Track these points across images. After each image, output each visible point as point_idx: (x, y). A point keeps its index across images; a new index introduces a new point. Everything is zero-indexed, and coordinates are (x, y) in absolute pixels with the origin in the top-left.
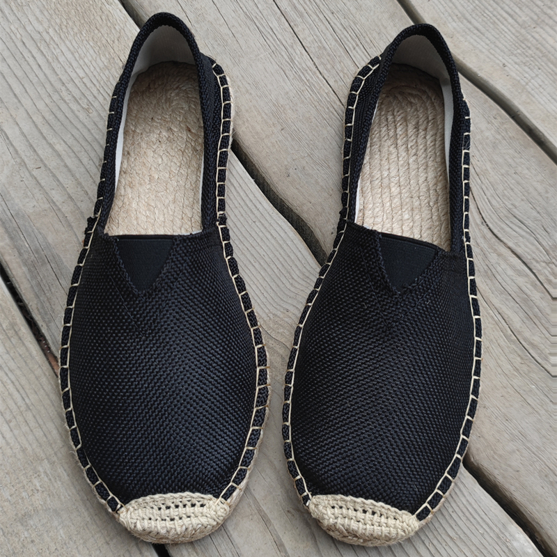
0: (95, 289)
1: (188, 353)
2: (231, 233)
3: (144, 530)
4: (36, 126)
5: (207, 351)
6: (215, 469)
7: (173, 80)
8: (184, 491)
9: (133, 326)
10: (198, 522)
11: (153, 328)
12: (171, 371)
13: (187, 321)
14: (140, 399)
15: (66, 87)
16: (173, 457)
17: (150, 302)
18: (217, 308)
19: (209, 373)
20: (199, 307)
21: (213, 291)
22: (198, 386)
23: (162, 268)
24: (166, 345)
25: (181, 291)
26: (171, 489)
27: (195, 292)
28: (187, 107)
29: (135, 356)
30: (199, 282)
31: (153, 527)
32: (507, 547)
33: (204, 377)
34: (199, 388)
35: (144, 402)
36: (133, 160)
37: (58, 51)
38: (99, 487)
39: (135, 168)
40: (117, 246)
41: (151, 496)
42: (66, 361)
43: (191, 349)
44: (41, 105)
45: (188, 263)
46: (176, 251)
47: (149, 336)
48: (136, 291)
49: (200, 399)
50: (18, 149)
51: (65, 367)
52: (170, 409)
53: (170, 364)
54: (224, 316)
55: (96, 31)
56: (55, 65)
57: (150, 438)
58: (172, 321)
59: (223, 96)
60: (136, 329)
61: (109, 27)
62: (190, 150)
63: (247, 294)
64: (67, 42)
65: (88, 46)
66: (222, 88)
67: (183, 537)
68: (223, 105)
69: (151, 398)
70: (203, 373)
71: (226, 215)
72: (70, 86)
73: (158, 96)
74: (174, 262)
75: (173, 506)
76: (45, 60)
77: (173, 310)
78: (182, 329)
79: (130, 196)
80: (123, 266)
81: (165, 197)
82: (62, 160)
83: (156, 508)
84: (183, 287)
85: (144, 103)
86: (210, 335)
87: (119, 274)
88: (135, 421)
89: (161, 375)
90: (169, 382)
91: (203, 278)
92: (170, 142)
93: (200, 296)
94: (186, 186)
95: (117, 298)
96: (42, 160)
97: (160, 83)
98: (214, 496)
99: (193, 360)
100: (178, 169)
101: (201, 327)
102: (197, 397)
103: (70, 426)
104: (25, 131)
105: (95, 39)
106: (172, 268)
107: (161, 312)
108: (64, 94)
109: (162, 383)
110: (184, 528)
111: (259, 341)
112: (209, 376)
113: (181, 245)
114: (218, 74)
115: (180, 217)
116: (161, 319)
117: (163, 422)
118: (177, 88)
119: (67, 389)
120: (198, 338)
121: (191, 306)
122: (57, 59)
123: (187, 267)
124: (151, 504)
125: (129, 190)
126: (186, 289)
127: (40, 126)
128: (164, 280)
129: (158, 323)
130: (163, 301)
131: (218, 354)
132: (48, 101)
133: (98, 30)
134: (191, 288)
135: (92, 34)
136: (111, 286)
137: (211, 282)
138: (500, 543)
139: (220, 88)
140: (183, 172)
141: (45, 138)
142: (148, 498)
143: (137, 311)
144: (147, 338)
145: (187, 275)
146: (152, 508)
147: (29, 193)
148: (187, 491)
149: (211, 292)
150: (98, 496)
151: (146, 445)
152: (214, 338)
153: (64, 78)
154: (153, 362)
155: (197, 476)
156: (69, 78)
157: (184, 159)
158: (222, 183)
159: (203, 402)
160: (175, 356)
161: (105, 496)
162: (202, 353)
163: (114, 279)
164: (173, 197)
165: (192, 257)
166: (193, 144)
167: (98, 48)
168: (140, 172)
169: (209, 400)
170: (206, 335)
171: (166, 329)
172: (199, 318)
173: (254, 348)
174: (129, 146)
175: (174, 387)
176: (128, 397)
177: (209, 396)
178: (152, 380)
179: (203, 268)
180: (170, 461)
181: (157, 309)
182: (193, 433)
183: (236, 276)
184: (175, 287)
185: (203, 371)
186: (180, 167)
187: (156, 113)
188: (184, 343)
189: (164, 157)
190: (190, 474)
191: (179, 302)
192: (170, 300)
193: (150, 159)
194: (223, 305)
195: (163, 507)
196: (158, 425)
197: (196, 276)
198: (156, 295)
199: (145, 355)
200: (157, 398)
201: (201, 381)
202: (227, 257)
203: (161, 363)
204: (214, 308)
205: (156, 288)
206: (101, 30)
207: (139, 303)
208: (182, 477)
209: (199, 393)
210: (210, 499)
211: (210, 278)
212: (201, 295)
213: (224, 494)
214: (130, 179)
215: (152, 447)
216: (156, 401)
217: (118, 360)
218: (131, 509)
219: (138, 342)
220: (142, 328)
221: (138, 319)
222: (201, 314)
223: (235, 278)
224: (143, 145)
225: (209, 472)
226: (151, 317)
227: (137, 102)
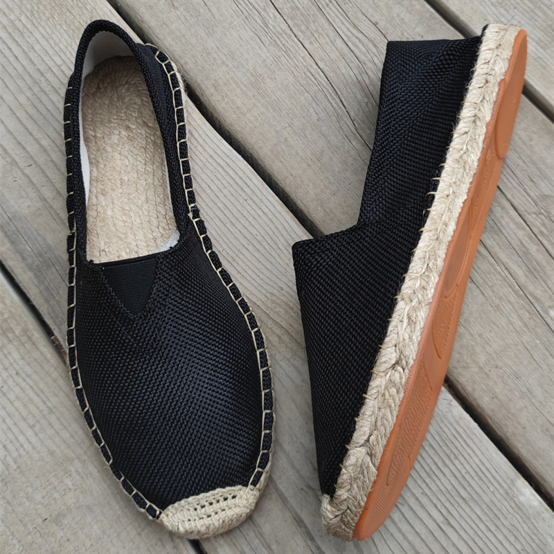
0: (91, 316)
1: (193, 362)
2: (206, 224)
3: (186, 531)
4: (21, 122)
5: (211, 355)
6: (240, 461)
7: (120, 76)
8: (215, 489)
9: (135, 348)
10: (232, 513)
11: (155, 346)
12: (181, 382)
13: (186, 332)
14: (157, 413)
15: (45, 77)
16: (199, 460)
17: (147, 324)
18: (211, 311)
19: (217, 375)
20: (194, 316)
21: (203, 296)
22: (210, 390)
23: (152, 288)
24: (171, 360)
25: (174, 306)
26: (202, 489)
27: (188, 302)
28: (140, 101)
29: (144, 375)
30: (189, 291)
31: (194, 527)
32: (515, 502)
33: (213, 380)
34: (210, 392)
35: (161, 415)
36: (103, 166)
37: (33, 39)
38: (136, 497)
39: (106, 174)
40: (104, 274)
41: (185, 500)
42: (78, 382)
43: (195, 357)
44: (22, 99)
45: (174, 277)
46: (161, 269)
47: (153, 355)
48: (131, 316)
49: (214, 402)
50: (7, 147)
51: (79, 387)
52: (187, 417)
53: (178, 376)
54: (219, 316)
55: (68, 14)
56: (31, 55)
57: (174, 447)
58: (171, 336)
59: (172, 83)
60: (139, 350)
61: (80, 8)
62: (151, 145)
63: (234, 285)
64: (41, 29)
65: (62, 31)
66: (169, 75)
67: (222, 528)
68: (173, 92)
69: (167, 411)
70: (211, 376)
71: (198, 207)
72: (48, 75)
73: (109, 95)
74: (162, 280)
75: (207, 504)
76: (21, 50)
77: (171, 325)
78: (183, 341)
79: (104, 204)
80: (114, 294)
81: (137, 198)
82: (49, 155)
83: (192, 509)
84: (175, 301)
85: (97, 105)
86: (211, 339)
87: (111, 302)
88: (157, 434)
89: (172, 389)
90: (181, 393)
91: (192, 287)
92: (131, 141)
93: (193, 305)
94: (155, 184)
95: (115, 324)
96: (32, 157)
97: (109, 81)
98: (243, 485)
99: (199, 367)
100: (144, 167)
101: (200, 334)
102: (211, 400)
103: (99, 444)
104: (10, 128)
105: (68, 22)
106: (161, 287)
107: (159, 330)
108: (44, 84)
109: (174, 395)
110: (221, 521)
111: (254, 325)
112: (218, 377)
113: (165, 262)
114: (163, 61)
115: (155, 216)
116: (161, 336)
117: (183, 430)
118: (126, 83)
119: (86, 409)
120: (199, 345)
121: (187, 317)
122: (33, 48)
123: (175, 281)
124: (187, 507)
125: (101, 198)
126: (178, 303)
127: (25, 121)
128: (156, 300)
129: (159, 341)
130: (159, 319)
131: (221, 354)
132: (29, 94)
133: (70, 12)
134: (183, 300)
135: (65, 17)
136: (106, 313)
137: (200, 288)
138: (508, 499)
139: (167, 75)
140: (149, 170)
141: (31, 134)
142: (183, 502)
143: (137, 334)
144: (151, 356)
145: (176, 288)
146: (189, 510)
147: (23, 193)
148: (217, 487)
149: (203, 298)
150: (137, 506)
151: (172, 454)
152: (215, 340)
153: (42, 68)
154: (162, 378)
155: (224, 472)
156: (47, 68)
157: (148, 156)
158: (188, 175)
159: (218, 403)
160: (182, 367)
161: (143, 505)
162: (206, 358)
163: (108, 307)
164: (145, 196)
165: (178, 270)
166: (153, 139)
167: (71, 32)
168: (111, 178)
169: (222, 400)
170: (207, 340)
171: (167, 345)
172: (196, 327)
173: (251, 333)
174: (94, 153)
175: (187, 396)
176: (146, 413)
177: (221, 396)
178: (165, 395)
179: (189, 277)
180: (197, 464)
181: (155, 328)
182: (214, 434)
183: (220, 269)
184: (167, 303)
185: (211, 374)
186: (145, 164)
187: (111, 113)
188: (187, 354)
189: (129, 157)
190: (217, 472)
191: (174, 316)
192: (165, 317)
193: (119, 162)
194: (216, 306)
195: (199, 507)
196: (179, 434)
197: (185, 287)
198: (151, 315)
199: (154, 373)
200: (173, 409)
201: (211, 385)
202: (207, 251)
203: (169, 377)
204: (208, 311)
205: (150, 309)
206: (73, 11)
207: (137, 326)
208: (210, 477)
209: (212, 396)
210: (240, 490)
211: (198, 285)
212: (194, 303)
213: (253, 481)
214: (102, 187)
215: (177, 455)
216: (173, 412)
217: (128, 381)
218: (170, 514)
219: (143, 362)
220: (145, 348)
221: (139, 340)
222: (198, 322)
223: (220, 272)
224: (108, 148)
225: (235, 465)
226: (151, 336)
227: (90, 105)
